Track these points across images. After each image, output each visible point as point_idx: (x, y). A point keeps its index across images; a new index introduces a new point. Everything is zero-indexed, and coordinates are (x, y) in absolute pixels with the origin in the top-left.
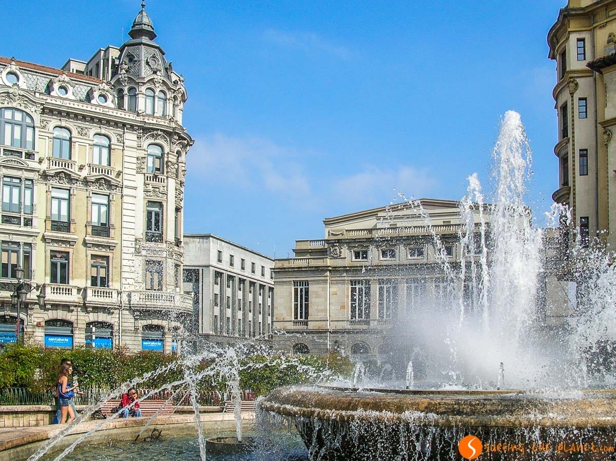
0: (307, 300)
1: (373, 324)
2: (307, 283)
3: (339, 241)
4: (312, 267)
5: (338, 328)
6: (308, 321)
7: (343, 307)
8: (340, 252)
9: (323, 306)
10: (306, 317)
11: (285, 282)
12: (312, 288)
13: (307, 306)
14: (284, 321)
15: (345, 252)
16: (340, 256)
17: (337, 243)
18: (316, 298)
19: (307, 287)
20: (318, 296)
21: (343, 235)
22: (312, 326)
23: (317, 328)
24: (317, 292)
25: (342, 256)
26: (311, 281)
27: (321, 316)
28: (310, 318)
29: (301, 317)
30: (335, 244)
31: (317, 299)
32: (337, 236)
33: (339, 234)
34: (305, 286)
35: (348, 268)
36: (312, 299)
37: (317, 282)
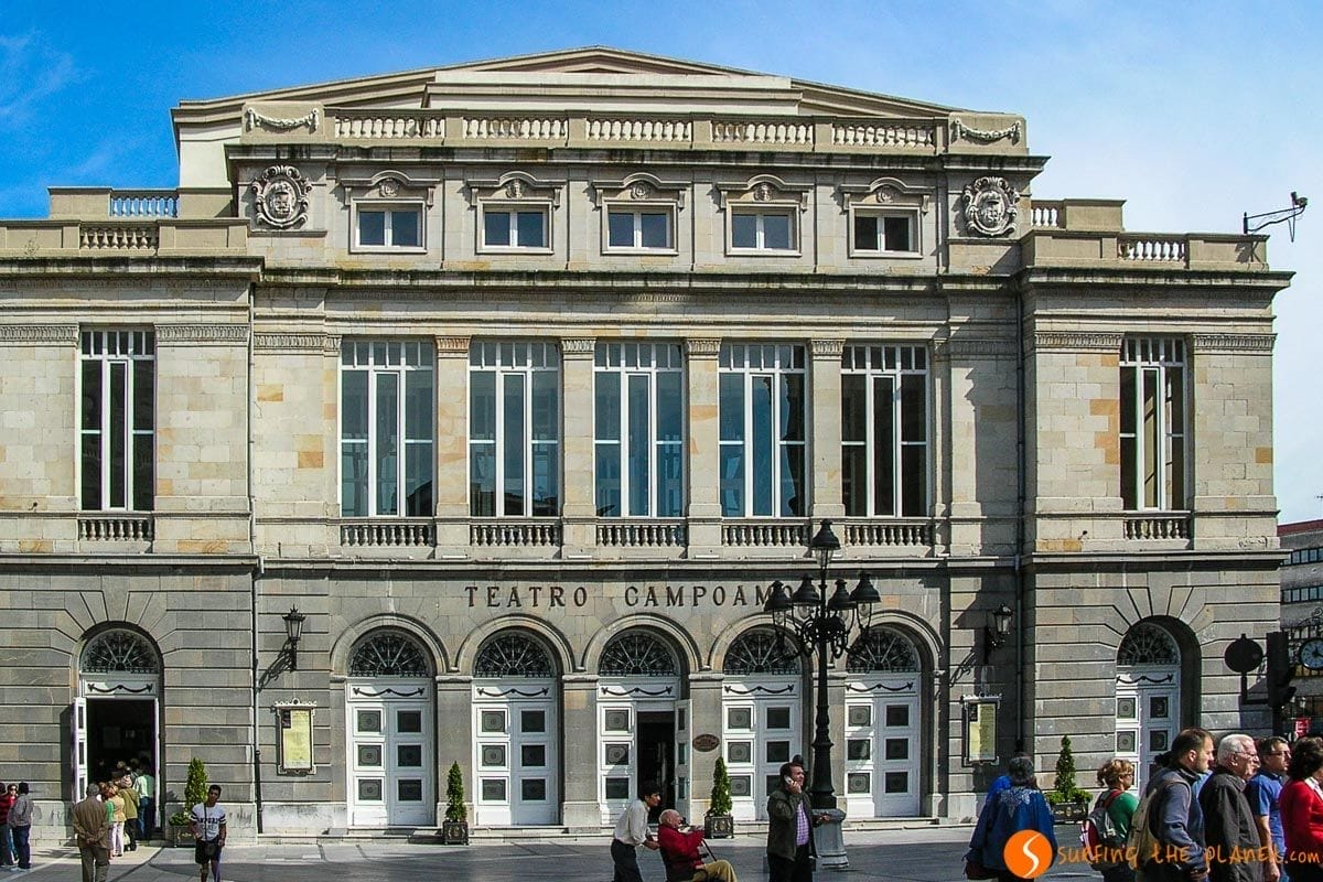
0: (145, 418)
1: (454, 542)
2: (146, 338)
3: (296, 154)
4: (177, 261)
5: (288, 553)
6: (152, 516)
7: (312, 459)
8: (302, 206)
9: (227, 448)
10: (145, 498)
11: (44, 327)
12: (172, 363)
13: (145, 448)
14: (36, 515)
15: (324, 205)
16: (301, 222)
17: (285, 163)
18: (190, 407)
19: (144, 357)
20: (200, 400)
21: (313, 129)
22: (171, 538)
23: (197, 550)
24: (196, 381)
25: (308, 227)
26: (167, 326)
27: (219, 492)
28: (160, 504)
29: (117, 500)
30: (277, 169)
31: (191, 413)
32: (286, 135)
33: (294, 127)
34: (137, 351)
35: (336, 280)
36: (171, 413)
37: (199, 335)
